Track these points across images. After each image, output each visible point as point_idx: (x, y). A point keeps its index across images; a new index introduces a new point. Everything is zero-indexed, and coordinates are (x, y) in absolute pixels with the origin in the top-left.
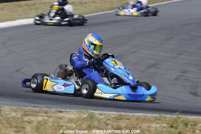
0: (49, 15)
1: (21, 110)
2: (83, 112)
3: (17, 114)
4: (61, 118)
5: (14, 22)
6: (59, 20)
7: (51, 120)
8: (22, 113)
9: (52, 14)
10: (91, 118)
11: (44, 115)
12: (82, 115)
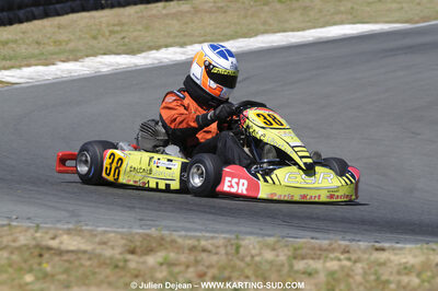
1: (286, 246)
3: (277, 256)
4: (382, 264)
7: (359, 268)
8: (290, 253)
11: (342, 256)
12: (432, 257)
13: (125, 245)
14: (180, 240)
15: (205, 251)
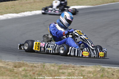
1: (57, 66)
2: (97, 67)
3: (55, 68)
4: (83, 71)
7: (77, 72)
8: (58, 68)
10: (103, 71)
11: (72, 69)
12: (97, 69)
13: (13, 65)
14: (28, 64)
15: (35, 67)
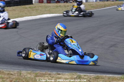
0: (72, 11)
5: (23, 18)
6: (78, 14)
8: (35, 75)
9: (74, 10)
10: (79, 78)
11: (49, 76)
12: (73, 76)
14: (5, 72)
15: (11, 74)
